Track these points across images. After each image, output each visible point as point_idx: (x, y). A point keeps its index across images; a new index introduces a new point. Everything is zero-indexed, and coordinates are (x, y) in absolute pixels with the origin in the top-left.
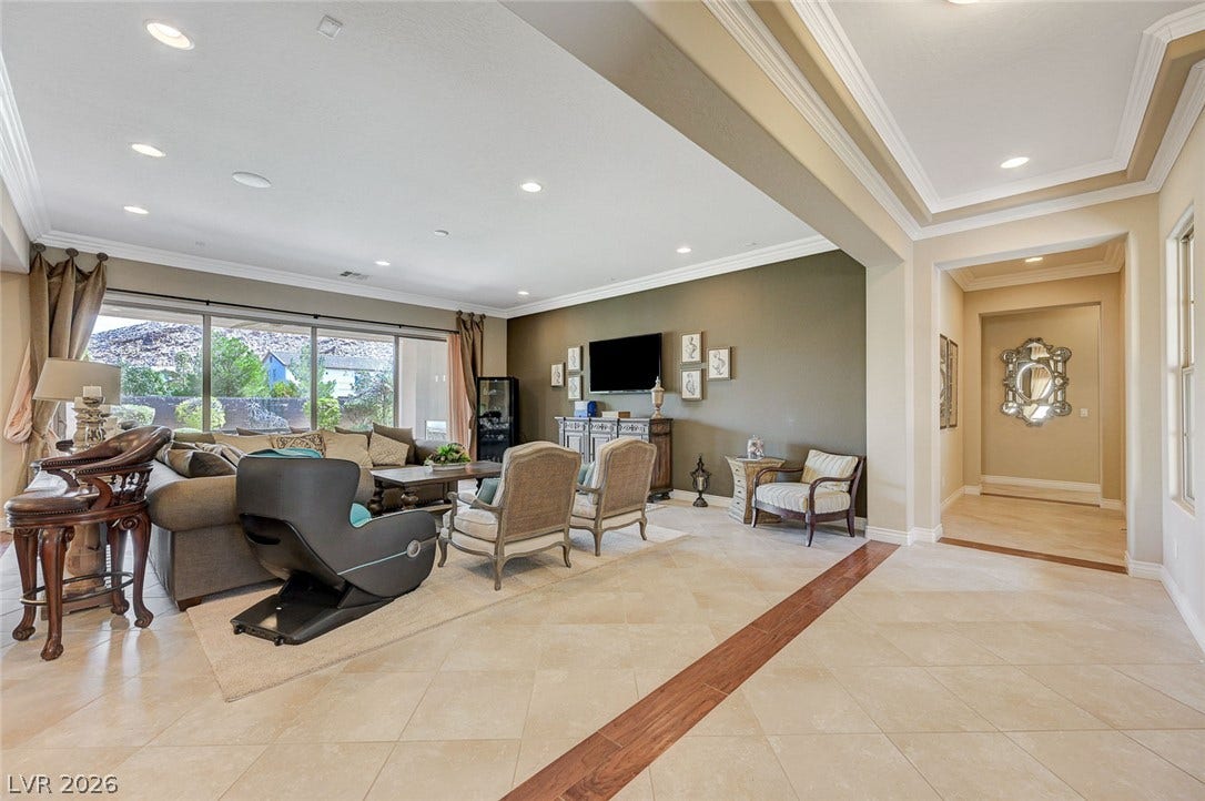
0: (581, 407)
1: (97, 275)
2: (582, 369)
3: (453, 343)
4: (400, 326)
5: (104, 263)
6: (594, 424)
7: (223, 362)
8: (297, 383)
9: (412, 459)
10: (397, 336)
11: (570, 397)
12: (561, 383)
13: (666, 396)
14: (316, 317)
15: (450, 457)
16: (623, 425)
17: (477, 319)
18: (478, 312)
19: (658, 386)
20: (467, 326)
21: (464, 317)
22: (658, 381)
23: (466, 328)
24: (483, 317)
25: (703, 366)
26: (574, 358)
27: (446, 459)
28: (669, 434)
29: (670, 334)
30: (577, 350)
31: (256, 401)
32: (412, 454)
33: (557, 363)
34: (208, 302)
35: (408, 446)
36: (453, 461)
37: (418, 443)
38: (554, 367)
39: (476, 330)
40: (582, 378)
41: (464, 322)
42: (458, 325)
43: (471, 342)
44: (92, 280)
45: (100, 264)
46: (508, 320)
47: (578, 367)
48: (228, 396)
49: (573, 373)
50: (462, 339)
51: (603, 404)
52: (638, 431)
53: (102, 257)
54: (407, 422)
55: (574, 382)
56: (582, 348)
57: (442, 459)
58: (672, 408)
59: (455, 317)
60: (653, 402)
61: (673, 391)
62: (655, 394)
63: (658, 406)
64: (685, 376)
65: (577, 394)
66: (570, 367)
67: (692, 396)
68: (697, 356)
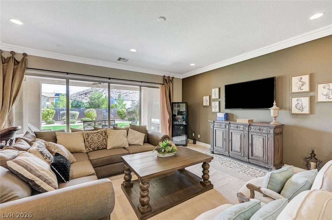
0: (221, 115)
1: (22, 62)
2: (219, 98)
3: (162, 89)
4: (142, 82)
5: (26, 57)
6: (232, 125)
7: (97, 99)
8: (117, 104)
9: (146, 141)
10: (140, 86)
11: (213, 110)
12: (208, 104)
13: (281, 111)
14: (110, 79)
15: (167, 150)
16: (252, 127)
17: (171, 79)
18: (171, 76)
19: (274, 107)
20: (167, 81)
21: (166, 78)
22: (274, 103)
23: (166, 82)
24: (173, 78)
25: (312, 94)
26: (215, 93)
27: (165, 151)
28: (281, 133)
29: (281, 78)
30: (217, 90)
31: (105, 110)
32: (146, 138)
33: (206, 95)
34: (67, 73)
35: (144, 135)
36: (169, 152)
37: (149, 132)
38: (204, 98)
39: (170, 83)
40: (220, 102)
41: (166, 80)
42: (164, 81)
43: (168, 88)
44: (20, 64)
45: (24, 58)
46: (182, 79)
47: (218, 97)
48: (98, 108)
49: (215, 100)
50: (165, 87)
51: (232, 115)
52: (264, 131)
53: (25, 55)
54: (144, 122)
55: (215, 105)
56: (220, 89)
57: (163, 151)
58: (285, 119)
59: (162, 78)
60: (272, 115)
61: (285, 109)
62: (273, 111)
63: (275, 117)
64: (294, 101)
65: (217, 110)
66: (213, 97)
67: (300, 112)
68: (306, 88)
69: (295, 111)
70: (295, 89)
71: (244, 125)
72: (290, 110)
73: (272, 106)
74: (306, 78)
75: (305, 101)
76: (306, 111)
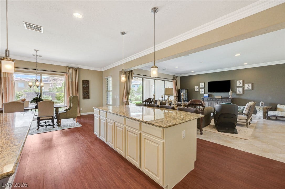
0: (206, 95)
2: (204, 87)
3: (174, 82)
4: (166, 79)
6: (213, 99)
10: (165, 81)
11: (201, 93)
12: (198, 90)
14: (156, 77)
19: (231, 91)
22: (231, 90)
24: (176, 76)
25: (243, 87)
26: (202, 85)
29: (233, 80)
33: (197, 86)
34: (143, 76)
38: (195, 87)
39: (176, 79)
40: (204, 89)
42: (174, 78)
46: (180, 77)
49: (202, 88)
51: (211, 95)
52: (228, 100)
55: (202, 90)
58: (234, 96)
60: (230, 94)
61: (234, 92)
62: (230, 93)
63: (231, 95)
64: (237, 89)
65: (203, 93)
66: (201, 87)
67: (240, 93)
68: (241, 85)
69: (238, 93)
70: (238, 85)
71: (219, 98)
72: (236, 92)
73: (230, 91)
74: (241, 81)
75: (241, 89)
76: (242, 93)
